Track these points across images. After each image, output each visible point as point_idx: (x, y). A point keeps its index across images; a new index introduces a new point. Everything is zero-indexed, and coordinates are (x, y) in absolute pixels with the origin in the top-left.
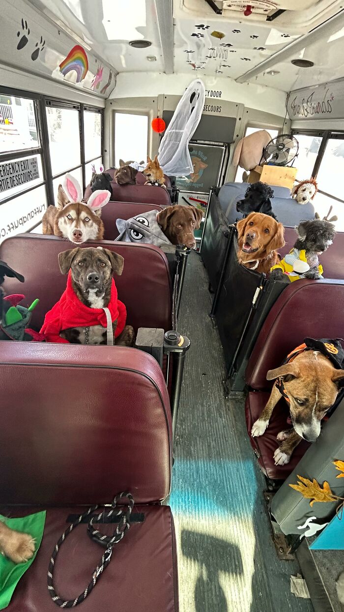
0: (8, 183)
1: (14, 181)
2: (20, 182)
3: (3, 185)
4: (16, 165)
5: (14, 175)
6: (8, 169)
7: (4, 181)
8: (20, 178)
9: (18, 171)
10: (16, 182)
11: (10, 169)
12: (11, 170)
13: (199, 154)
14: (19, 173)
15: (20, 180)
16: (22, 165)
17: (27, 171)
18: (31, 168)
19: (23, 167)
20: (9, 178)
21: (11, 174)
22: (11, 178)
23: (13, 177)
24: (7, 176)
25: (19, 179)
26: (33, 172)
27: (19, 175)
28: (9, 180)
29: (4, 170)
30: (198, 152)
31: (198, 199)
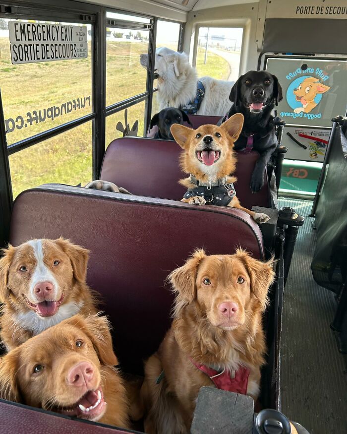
0: (37, 51)
1: (48, 51)
2: (57, 56)
3: (29, 53)
4: (54, 30)
5: (50, 42)
6: (40, 31)
7: (32, 47)
8: (57, 49)
9: (56, 39)
10: (50, 54)
11: (44, 32)
12: (45, 35)
13: (317, 73)
14: (56, 42)
15: (57, 53)
16: (62, 33)
17: (69, 42)
18: (75, 40)
19: (64, 35)
20: (40, 46)
21: (44, 40)
22: (42, 45)
23: (47, 45)
24: (38, 42)
25: (56, 51)
26: (78, 47)
27: (56, 45)
28: (39, 48)
29: (34, 32)
30: (315, 71)
31: (313, 136)
